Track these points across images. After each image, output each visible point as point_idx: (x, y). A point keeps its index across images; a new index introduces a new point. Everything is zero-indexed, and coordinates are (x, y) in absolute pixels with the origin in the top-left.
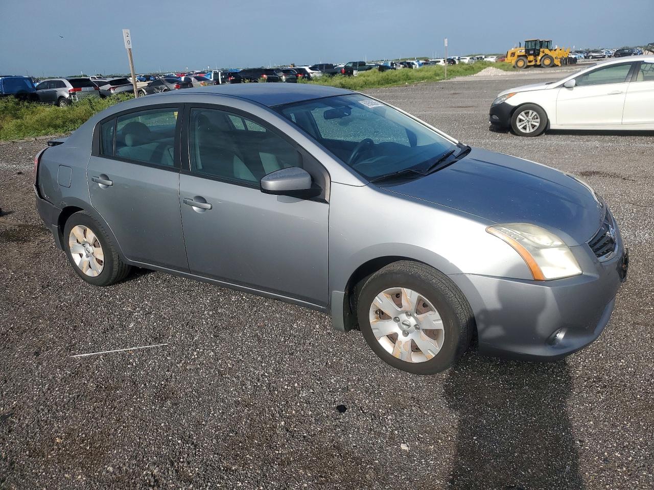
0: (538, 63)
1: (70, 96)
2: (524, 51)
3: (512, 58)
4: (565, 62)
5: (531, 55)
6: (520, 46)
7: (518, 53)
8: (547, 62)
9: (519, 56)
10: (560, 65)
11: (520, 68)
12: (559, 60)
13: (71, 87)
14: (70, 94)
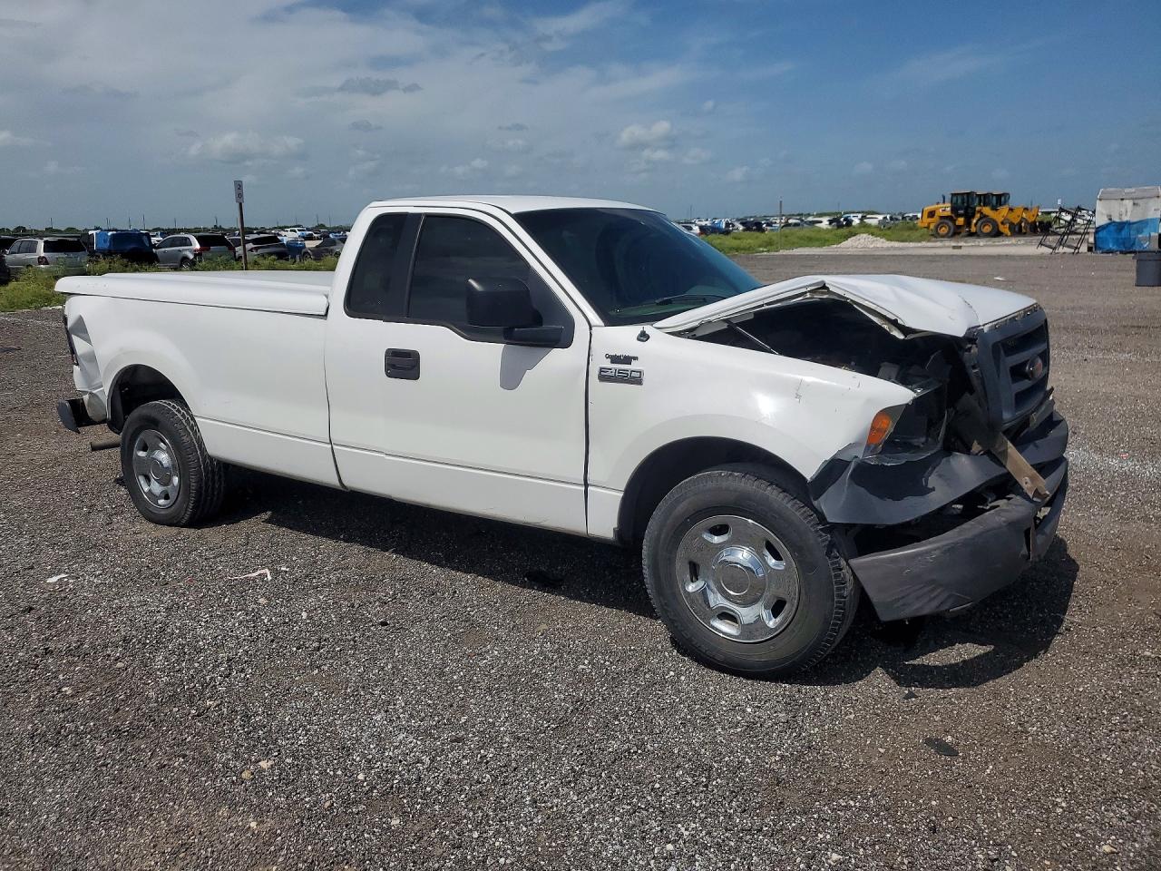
0: (973, 229)
1: (195, 257)
2: (949, 209)
3: (930, 220)
4: (1017, 229)
5: (961, 216)
6: (944, 202)
7: (940, 213)
8: (987, 229)
9: (941, 217)
10: (1009, 234)
11: (943, 236)
12: (1008, 225)
13: (197, 246)
14: (195, 255)
